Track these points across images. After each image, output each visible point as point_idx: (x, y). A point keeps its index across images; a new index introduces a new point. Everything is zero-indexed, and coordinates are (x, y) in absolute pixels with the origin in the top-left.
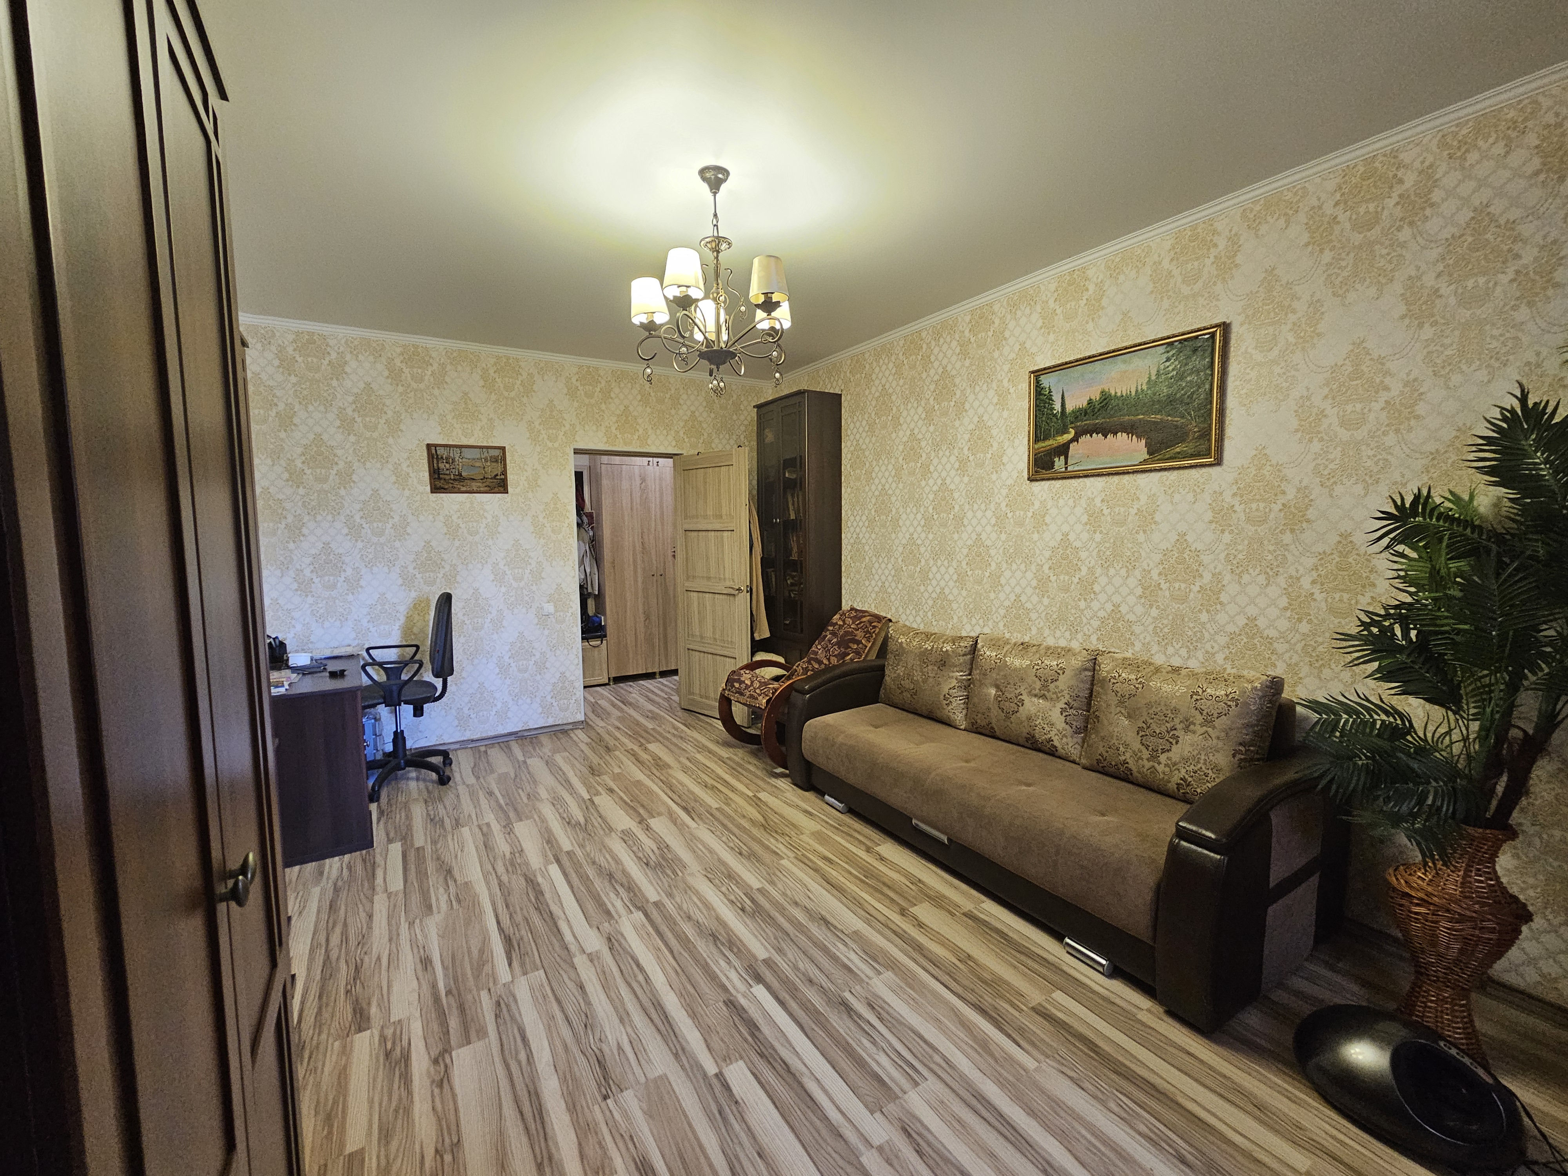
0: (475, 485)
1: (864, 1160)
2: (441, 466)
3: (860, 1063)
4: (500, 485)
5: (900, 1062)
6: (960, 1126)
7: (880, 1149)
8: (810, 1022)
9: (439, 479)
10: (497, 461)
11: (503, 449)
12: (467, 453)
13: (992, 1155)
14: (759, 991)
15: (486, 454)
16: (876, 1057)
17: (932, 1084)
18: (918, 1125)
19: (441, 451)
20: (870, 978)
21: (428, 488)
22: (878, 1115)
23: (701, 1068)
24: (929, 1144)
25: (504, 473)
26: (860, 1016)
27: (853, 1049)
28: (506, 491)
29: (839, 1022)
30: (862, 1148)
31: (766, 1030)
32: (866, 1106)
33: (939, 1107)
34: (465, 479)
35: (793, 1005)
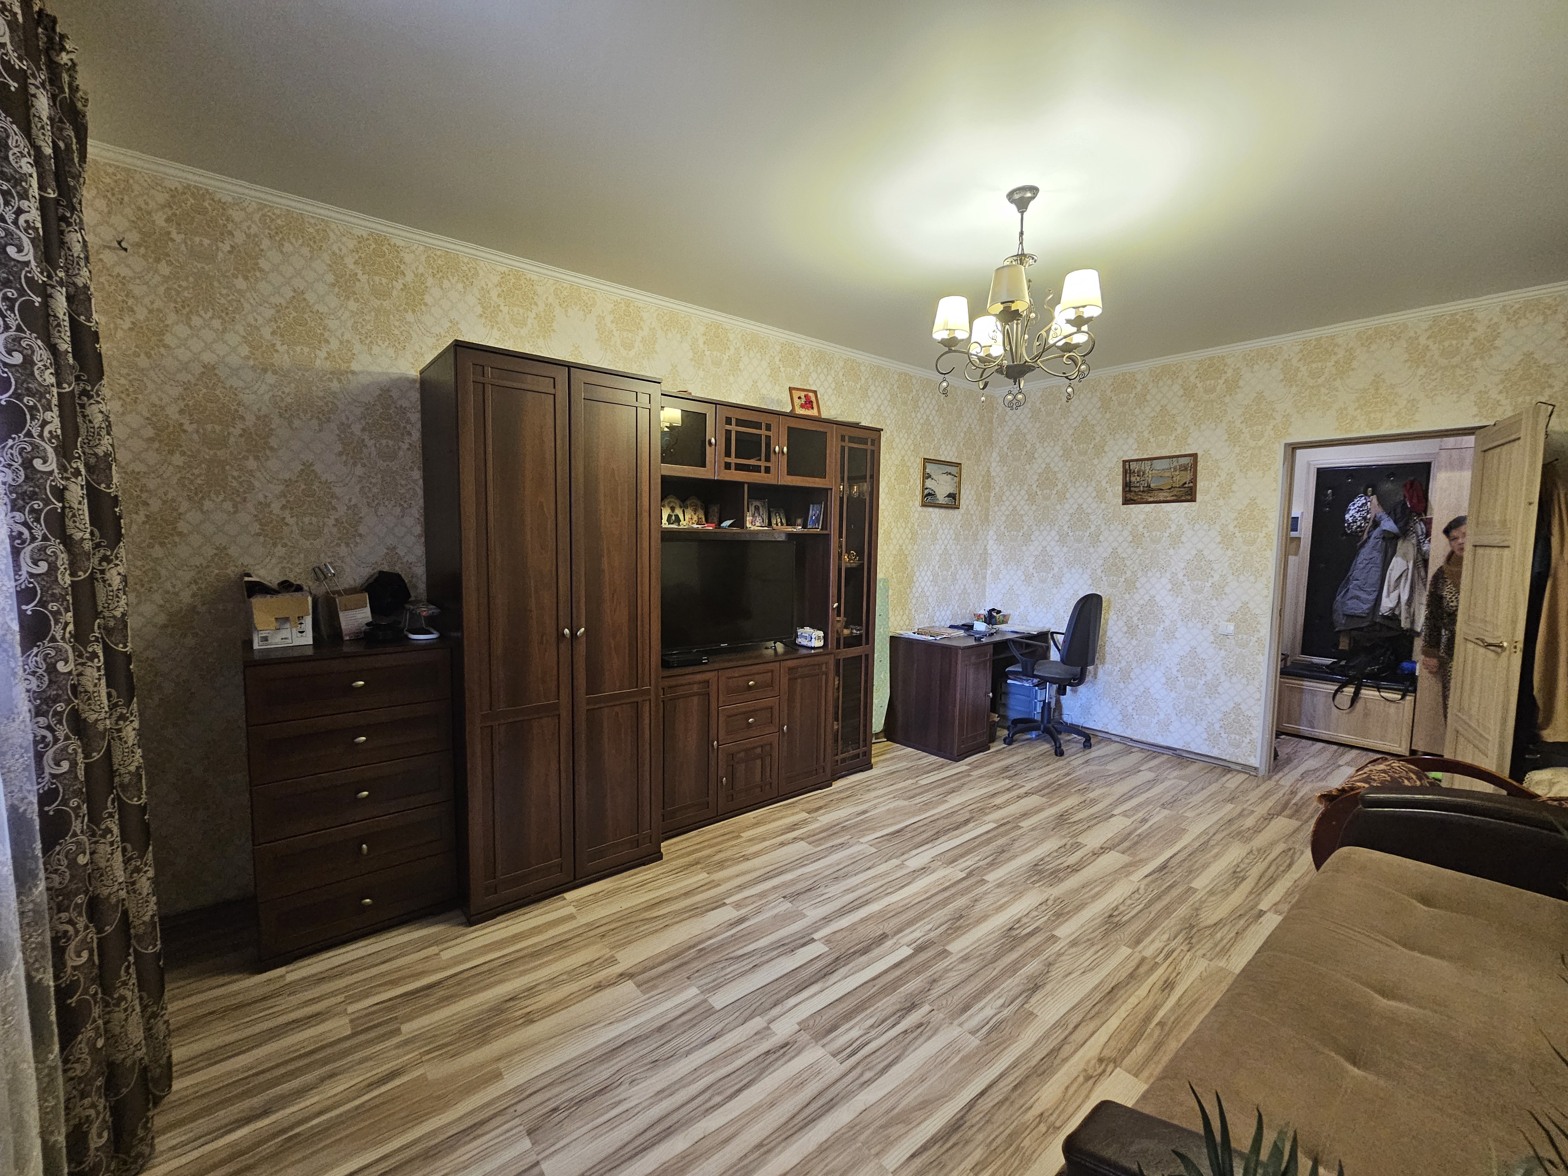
0: (1162, 496)
1: (758, 1019)
2: (1133, 479)
3: (848, 1016)
4: (1187, 494)
5: (855, 1045)
6: (797, 1084)
7: (768, 1028)
8: (881, 984)
9: (1130, 491)
10: (1186, 469)
11: (1195, 456)
12: (1159, 465)
13: (772, 1105)
14: (907, 951)
15: (1175, 464)
16: (857, 1028)
17: (836, 1068)
18: (793, 1054)
19: (1133, 466)
20: (960, 1025)
21: (1120, 501)
22: (797, 1027)
23: (816, 931)
24: (777, 1059)
25: (1194, 480)
26: (903, 1017)
27: (858, 1013)
28: (1193, 500)
29: (889, 1003)
30: (767, 1018)
31: (864, 958)
32: (803, 1021)
33: (814, 1071)
34: (1153, 490)
35: (898, 972)
